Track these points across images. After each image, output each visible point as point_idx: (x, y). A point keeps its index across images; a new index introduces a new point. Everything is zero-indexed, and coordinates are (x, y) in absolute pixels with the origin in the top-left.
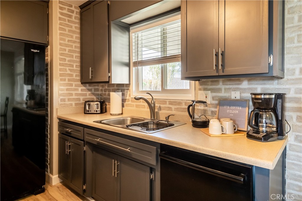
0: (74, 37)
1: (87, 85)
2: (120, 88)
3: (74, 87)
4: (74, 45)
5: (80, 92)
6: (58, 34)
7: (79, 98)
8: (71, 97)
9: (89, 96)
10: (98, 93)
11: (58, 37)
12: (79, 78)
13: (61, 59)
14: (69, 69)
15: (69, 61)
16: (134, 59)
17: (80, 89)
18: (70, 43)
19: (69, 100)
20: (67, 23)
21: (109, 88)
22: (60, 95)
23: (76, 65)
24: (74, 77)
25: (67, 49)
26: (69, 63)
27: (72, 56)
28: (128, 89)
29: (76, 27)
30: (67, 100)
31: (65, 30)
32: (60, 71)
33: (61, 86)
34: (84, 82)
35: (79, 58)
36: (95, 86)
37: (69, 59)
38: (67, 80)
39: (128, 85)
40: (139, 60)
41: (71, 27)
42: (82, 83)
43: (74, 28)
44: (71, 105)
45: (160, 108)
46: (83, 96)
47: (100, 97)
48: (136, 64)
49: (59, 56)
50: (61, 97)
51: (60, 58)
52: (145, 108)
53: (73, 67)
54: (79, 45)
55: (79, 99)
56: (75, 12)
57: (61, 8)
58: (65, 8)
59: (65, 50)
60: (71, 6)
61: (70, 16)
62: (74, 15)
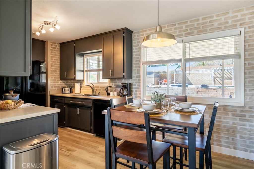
0: (57, 58)
1: (63, 80)
2: (79, 81)
3: (57, 81)
4: (57, 61)
5: (59, 83)
6: (50, 57)
7: (59, 86)
8: (55, 86)
9: (63, 85)
10: (68, 84)
12: (59, 77)
14: (55, 73)
15: (55, 69)
16: (86, 69)
18: (55, 61)
19: (55, 87)
20: (54, 51)
21: (74, 81)
23: (58, 71)
24: (57, 76)
25: (54, 63)
26: (55, 70)
27: (56, 67)
28: (83, 82)
29: (58, 53)
30: (54, 87)
31: (53, 55)
32: (51, 74)
34: (61, 79)
35: (59, 67)
36: (66, 80)
37: (55, 68)
38: (54, 78)
39: (83, 80)
40: (88, 69)
42: (60, 79)
43: (57, 53)
44: (56, 89)
45: (97, 90)
46: (61, 85)
47: (69, 86)
48: (87, 71)
49: (50, 67)
50: (51, 86)
52: (90, 90)
53: (56, 72)
54: (59, 61)
55: (59, 87)
56: (57, 46)
57: (51, 45)
58: (53, 45)
59: (53, 64)
60: (56, 43)
61: (55, 48)
62: (57, 47)
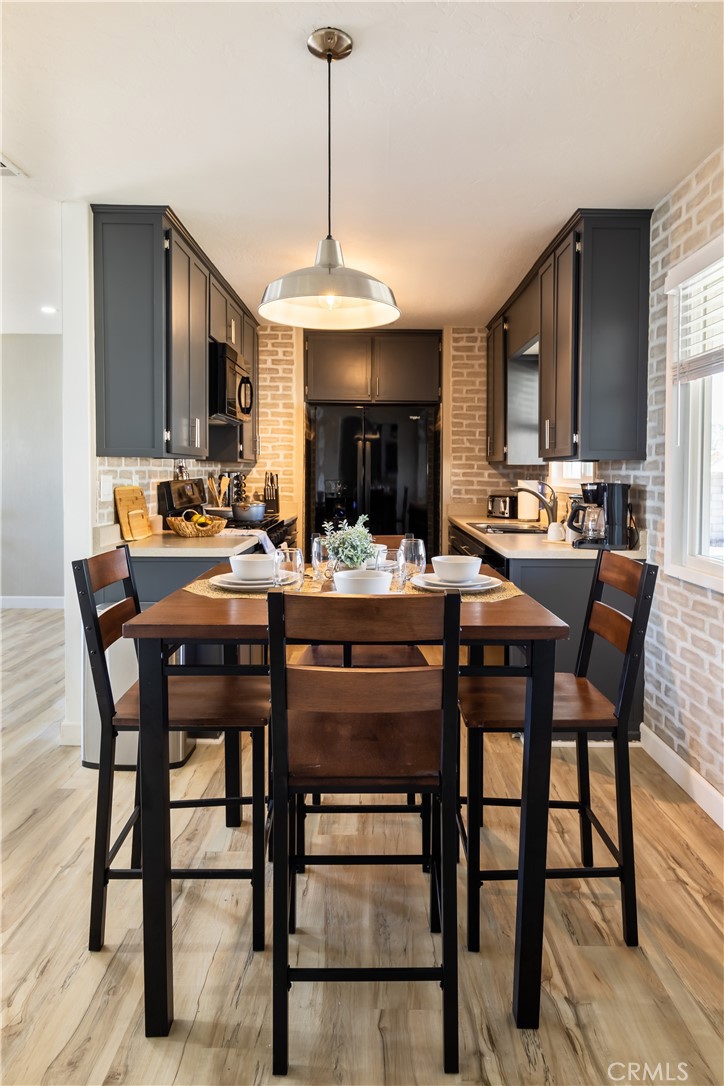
0: (477, 383)
1: (500, 466)
3: (475, 470)
4: (476, 397)
5: (486, 479)
7: (484, 490)
8: (471, 487)
9: (501, 486)
11: (451, 388)
12: (484, 454)
13: (455, 425)
14: (468, 440)
15: (468, 426)
17: (486, 473)
18: (470, 396)
19: (467, 492)
20: (466, 361)
22: (454, 483)
23: (480, 432)
24: (477, 453)
25: (465, 405)
26: (468, 429)
29: (480, 365)
30: (463, 492)
31: (461, 374)
32: (454, 443)
33: (454, 468)
34: (490, 462)
35: (485, 418)
37: (468, 422)
38: (464, 458)
41: (473, 366)
42: (488, 464)
43: (476, 367)
44: (471, 500)
46: (491, 486)
49: (451, 419)
50: (455, 487)
51: (453, 422)
53: (475, 435)
54: (484, 396)
55: (483, 492)
56: (479, 340)
57: (456, 340)
58: (462, 338)
59: (462, 408)
60: (472, 331)
61: (470, 349)
62: (477, 344)
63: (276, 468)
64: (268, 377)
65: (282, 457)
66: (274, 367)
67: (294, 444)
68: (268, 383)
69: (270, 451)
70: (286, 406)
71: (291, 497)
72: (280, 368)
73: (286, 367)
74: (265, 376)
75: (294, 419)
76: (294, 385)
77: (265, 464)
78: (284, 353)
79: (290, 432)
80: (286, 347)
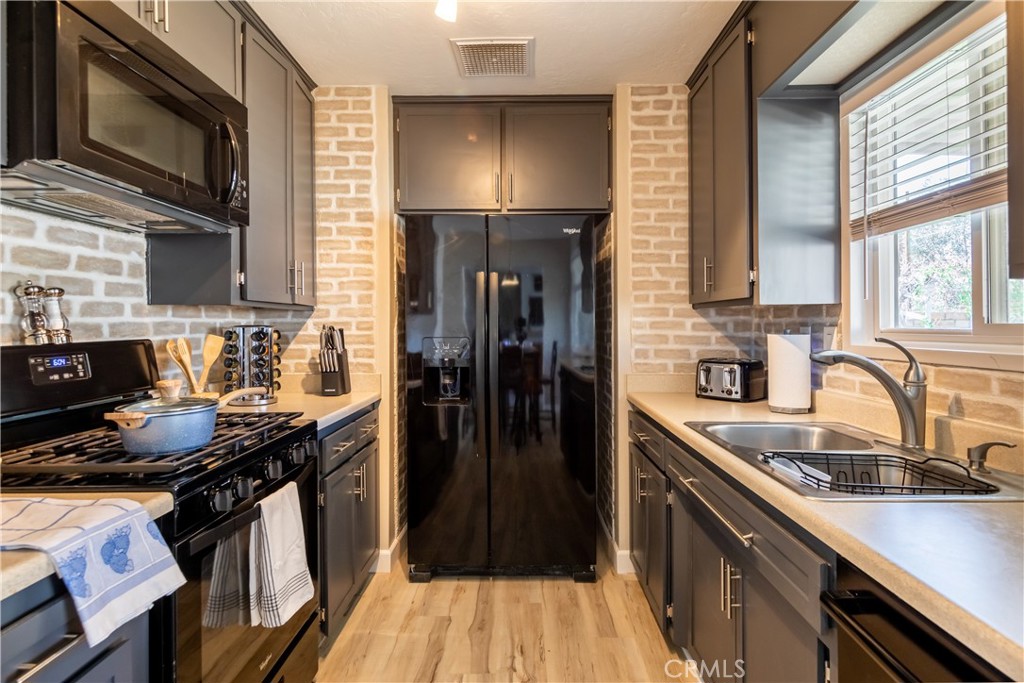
0: (673, 177)
1: (712, 311)
2: (809, 320)
3: (671, 318)
4: (671, 198)
5: (689, 332)
6: (630, 178)
7: (687, 350)
8: (663, 346)
9: (715, 343)
10: (747, 334)
11: (630, 184)
12: (685, 292)
13: (636, 244)
14: (658, 268)
15: (657, 246)
16: (855, 211)
17: (689, 322)
18: (660, 196)
19: (658, 353)
20: (653, 141)
21: (778, 320)
22: (636, 339)
23: (677, 256)
24: (673, 290)
25: (653, 212)
26: (658, 251)
27: (667, 231)
28: (834, 325)
29: (677, 147)
30: (651, 354)
31: (646, 162)
32: (634, 275)
33: (636, 315)
34: (699, 304)
35: (687, 233)
36: (737, 313)
37: (659, 239)
38: (652, 299)
39: (834, 309)
40: (870, 210)
41: (664, 149)
42: (694, 307)
43: (671, 149)
44: (664, 367)
46: (697, 344)
47: (754, 348)
48: (862, 227)
49: (631, 236)
50: (638, 346)
51: (633, 241)
53: (669, 261)
54: (685, 196)
55: (686, 354)
56: (675, 105)
57: (637, 106)
58: (647, 103)
59: (648, 217)
60: (664, 90)
61: (661, 120)
62: (672, 113)
63: (345, 319)
64: (332, 170)
65: (354, 300)
66: (341, 154)
67: (374, 279)
68: (331, 181)
69: (335, 291)
70: (361, 217)
71: (370, 366)
72: (351, 155)
73: (359, 153)
74: (326, 169)
75: (374, 238)
76: (373, 183)
77: (327, 313)
78: (358, 132)
79: (368, 260)
80: (360, 121)
